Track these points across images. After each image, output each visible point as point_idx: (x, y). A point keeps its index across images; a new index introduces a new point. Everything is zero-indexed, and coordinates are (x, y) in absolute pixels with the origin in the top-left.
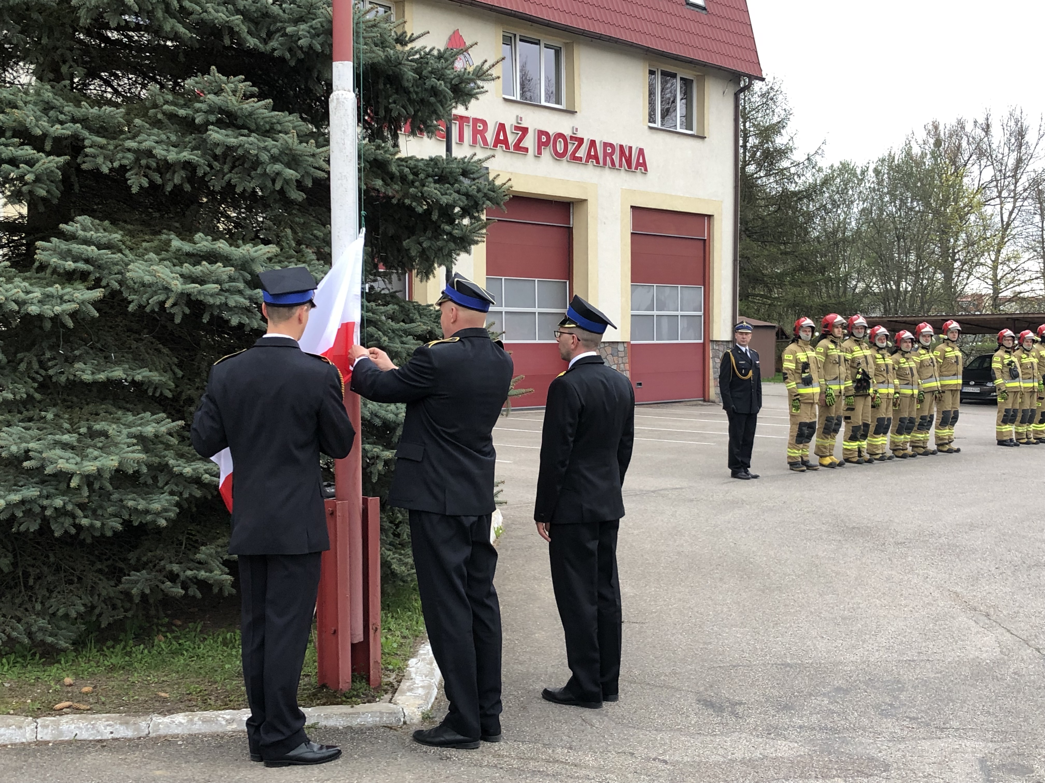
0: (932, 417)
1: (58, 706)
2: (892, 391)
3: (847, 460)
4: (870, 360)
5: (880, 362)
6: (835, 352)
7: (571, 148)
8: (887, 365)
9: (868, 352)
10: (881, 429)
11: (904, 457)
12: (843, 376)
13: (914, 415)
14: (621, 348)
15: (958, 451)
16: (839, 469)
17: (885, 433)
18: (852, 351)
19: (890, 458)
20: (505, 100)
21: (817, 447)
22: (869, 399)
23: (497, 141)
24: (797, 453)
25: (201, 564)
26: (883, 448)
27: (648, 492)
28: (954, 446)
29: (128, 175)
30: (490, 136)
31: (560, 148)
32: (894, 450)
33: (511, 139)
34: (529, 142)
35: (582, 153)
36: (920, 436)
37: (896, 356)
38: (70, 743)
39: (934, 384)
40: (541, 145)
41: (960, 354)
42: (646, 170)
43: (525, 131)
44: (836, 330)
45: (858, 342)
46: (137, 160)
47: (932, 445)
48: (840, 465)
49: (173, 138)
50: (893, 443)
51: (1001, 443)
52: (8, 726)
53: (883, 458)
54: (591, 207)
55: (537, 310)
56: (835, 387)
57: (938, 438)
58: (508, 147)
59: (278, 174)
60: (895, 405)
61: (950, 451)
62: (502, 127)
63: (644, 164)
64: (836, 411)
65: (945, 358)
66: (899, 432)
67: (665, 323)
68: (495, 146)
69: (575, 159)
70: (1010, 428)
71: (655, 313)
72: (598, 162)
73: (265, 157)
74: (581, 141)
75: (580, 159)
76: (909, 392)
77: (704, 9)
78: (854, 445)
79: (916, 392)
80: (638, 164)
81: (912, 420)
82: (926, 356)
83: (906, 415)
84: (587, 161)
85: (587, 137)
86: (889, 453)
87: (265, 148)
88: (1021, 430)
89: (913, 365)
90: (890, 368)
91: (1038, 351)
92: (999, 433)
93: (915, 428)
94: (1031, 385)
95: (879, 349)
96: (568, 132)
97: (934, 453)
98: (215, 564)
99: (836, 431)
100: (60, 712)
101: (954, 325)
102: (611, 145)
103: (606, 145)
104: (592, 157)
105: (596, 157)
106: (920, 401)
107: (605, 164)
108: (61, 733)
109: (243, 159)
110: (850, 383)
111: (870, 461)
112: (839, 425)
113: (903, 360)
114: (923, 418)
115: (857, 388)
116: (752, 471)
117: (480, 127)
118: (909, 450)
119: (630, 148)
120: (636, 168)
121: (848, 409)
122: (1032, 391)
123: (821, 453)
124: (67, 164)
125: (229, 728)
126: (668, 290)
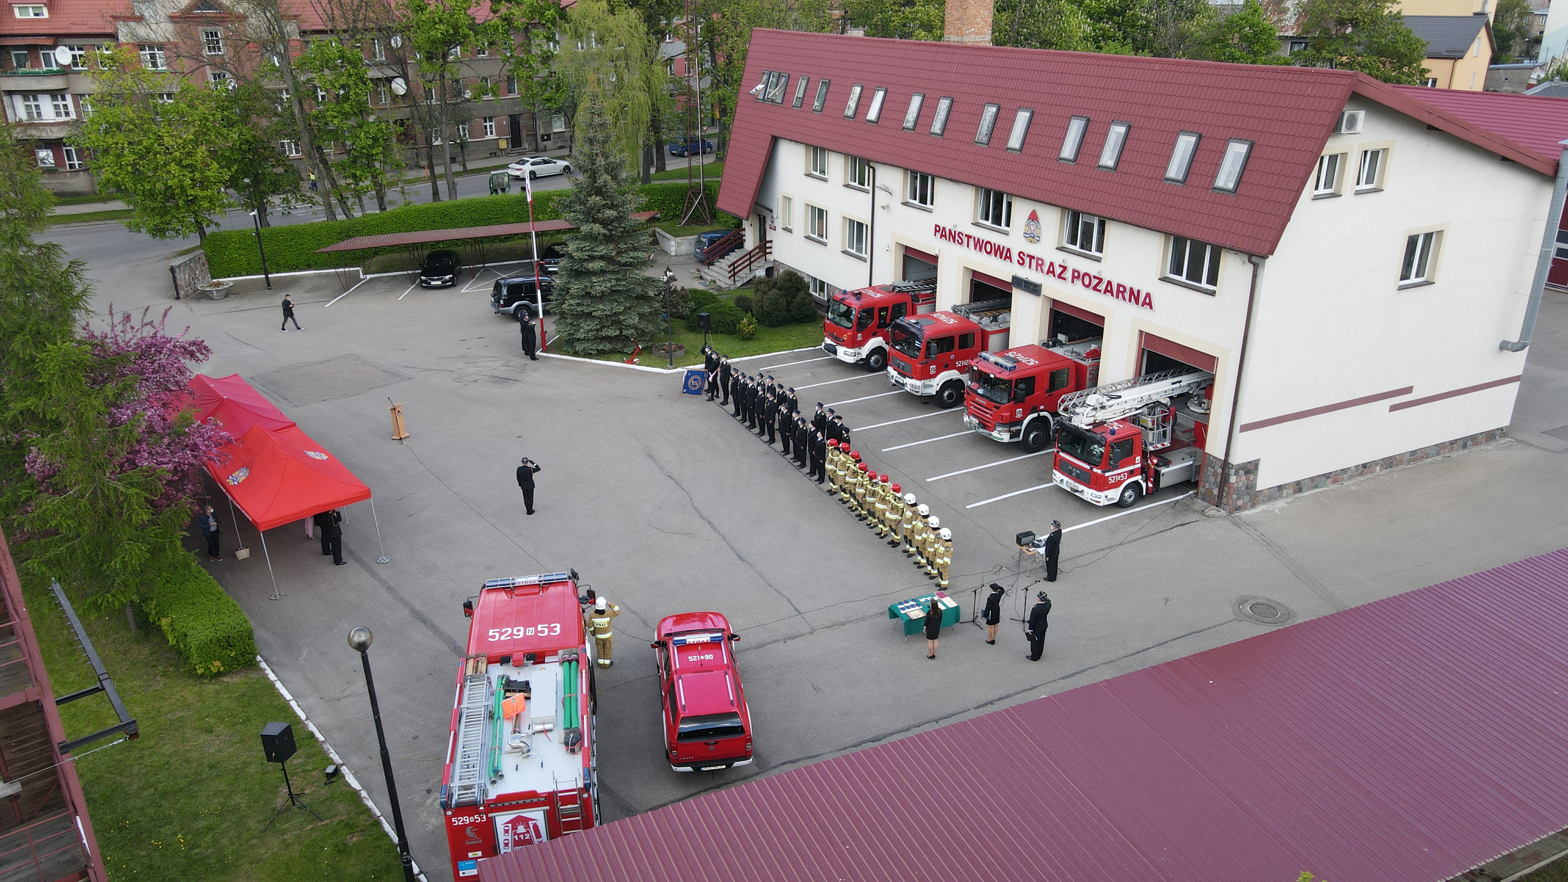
7: (1094, 283)
20: (1058, 250)
30: (1046, 269)
31: (1087, 282)
33: (1058, 270)
34: (1068, 275)
35: (1102, 287)
40: (1073, 277)
42: (1151, 308)
43: (1066, 267)
54: (1108, 322)
58: (1055, 275)
62: (1052, 264)
63: (1150, 303)
68: (1048, 273)
69: (1097, 289)
72: (1113, 295)
74: (1101, 280)
75: (1100, 291)
84: (1105, 293)
85: (1106, 278)
96: (1092, 274)
102: (1125, 288)
103: (1119, 286)
104: (1108, 290)
105: (1112, 292)
107: (1118, 297)
117: (1041, 262)
119: (1139, 291)
120: (1143, 305)
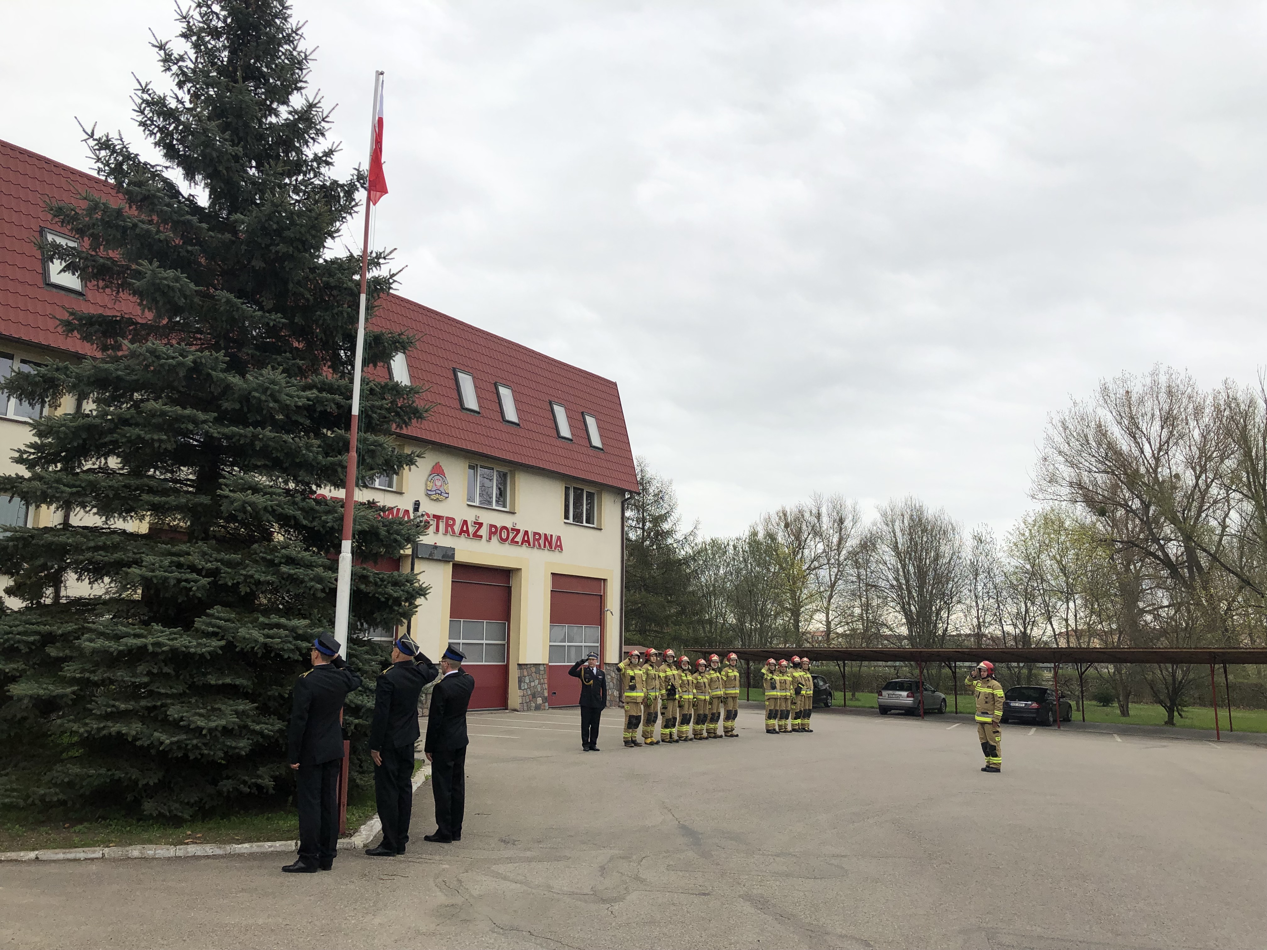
0: (719, 714)
1: (186, 841)
2: (691, 697)
3: (663, 741)
4: (677, 677)
5: (684, 678)
6: (652, 672)
7: (511, 536)
8: (688, 681)
9: (675, 672)
10: (685, 720)
11: (701, 739)
12: (658, 687)
13: (707, 712)
14: (542, 668)
15: (737, 736)
16: (655, 746)
17: (688, 723)
18: (666, 672)
19: (691, 740)
20: (469, 505)
21: (643, 732)
22: (677, 702)
23: (462, 531)
24: (629, 735)
25: (259, 777)
26: (686, 733)
27: (529, 758)
28: (735, 733)
29: (240, 586)
30: (457, 528)
31: (504, 536)
32: (695, 735)
33: (471, 530)
34: (484, 532)
35: (519, 538)
36: (712, 726)
37: (696, 675)
38: (192, 857)
39: (720, 693)
40: (491, 534)
41: (738, 674)
42: (562, 549)
43: (481, 525)
44: (652, 658)
45: (669, 666)
46: (245, 580)
47: (720, 731)
48: (657, 743)
49: (264, 569)
50: (694, 730)
51: (768, 731)
52: (162, 849)
53: (686, 740)
54: (524, 573)
55: (484, 642)
56: (653, 694)
57: (725, 727)
58: (469, 535)
59: (313, 586)
60: (694, 705)
61: (732, 736)
62: (465, 522)
63: (561, 546)
64: (654, 709)
65: (728, 677)
66: (697, 723)
67: (573, 651)
68: (460, 534)
69: (514, 542)
70: (775, 723)
71: (566, 644)
72: (529, 545)
73: (306, 579)
74: (518, 531)
75: (517, 542)
76: (703, 697)
77: (602, 450)
78: (667, 731)
79: (708, 697)
80: (557, 546)
81: (705, 716)
82: (715, 675)
83: (701, 712)
84: (522, 544)
85: (522, 528)
86: (691, 735)
87: (307, 575)
88: (780, 723)
89: (706, 680)
90: (690, 682)
91: (792, 673)
92: (767, 725)
93: (708, 720)
94: (784, 694)
95: (684, 670)
96: (510, 526)
97: (721, 737)
98: (266, 777)
99: (655, 721)
100: (187, 844)
101: (734, 656)
102: (539, 534)
103: (535, 534)
104: (526, 541)
105: (528, 542)
106: (711, 703)
107: (534, 545)
108: (188, 852)
109: (297, 579)
110: (664, 692)
111: (677, 741)
112: (656, 717)
113: (699, 677)
114: (713, 714)
115: (668, 695)
116: (597, 747)
117: (451, 522)
118: (705, 734)
119: (551, 536)
120: (555, 549)
121: (663, 708)
122: (786, 698)
123: (645, 735)
124: (213, 581)
125: (270, 850)
126: (575, 629)
